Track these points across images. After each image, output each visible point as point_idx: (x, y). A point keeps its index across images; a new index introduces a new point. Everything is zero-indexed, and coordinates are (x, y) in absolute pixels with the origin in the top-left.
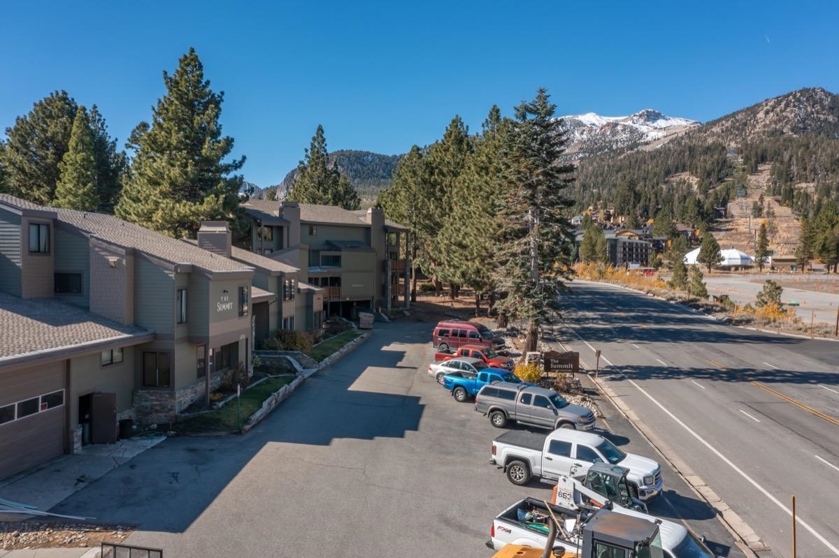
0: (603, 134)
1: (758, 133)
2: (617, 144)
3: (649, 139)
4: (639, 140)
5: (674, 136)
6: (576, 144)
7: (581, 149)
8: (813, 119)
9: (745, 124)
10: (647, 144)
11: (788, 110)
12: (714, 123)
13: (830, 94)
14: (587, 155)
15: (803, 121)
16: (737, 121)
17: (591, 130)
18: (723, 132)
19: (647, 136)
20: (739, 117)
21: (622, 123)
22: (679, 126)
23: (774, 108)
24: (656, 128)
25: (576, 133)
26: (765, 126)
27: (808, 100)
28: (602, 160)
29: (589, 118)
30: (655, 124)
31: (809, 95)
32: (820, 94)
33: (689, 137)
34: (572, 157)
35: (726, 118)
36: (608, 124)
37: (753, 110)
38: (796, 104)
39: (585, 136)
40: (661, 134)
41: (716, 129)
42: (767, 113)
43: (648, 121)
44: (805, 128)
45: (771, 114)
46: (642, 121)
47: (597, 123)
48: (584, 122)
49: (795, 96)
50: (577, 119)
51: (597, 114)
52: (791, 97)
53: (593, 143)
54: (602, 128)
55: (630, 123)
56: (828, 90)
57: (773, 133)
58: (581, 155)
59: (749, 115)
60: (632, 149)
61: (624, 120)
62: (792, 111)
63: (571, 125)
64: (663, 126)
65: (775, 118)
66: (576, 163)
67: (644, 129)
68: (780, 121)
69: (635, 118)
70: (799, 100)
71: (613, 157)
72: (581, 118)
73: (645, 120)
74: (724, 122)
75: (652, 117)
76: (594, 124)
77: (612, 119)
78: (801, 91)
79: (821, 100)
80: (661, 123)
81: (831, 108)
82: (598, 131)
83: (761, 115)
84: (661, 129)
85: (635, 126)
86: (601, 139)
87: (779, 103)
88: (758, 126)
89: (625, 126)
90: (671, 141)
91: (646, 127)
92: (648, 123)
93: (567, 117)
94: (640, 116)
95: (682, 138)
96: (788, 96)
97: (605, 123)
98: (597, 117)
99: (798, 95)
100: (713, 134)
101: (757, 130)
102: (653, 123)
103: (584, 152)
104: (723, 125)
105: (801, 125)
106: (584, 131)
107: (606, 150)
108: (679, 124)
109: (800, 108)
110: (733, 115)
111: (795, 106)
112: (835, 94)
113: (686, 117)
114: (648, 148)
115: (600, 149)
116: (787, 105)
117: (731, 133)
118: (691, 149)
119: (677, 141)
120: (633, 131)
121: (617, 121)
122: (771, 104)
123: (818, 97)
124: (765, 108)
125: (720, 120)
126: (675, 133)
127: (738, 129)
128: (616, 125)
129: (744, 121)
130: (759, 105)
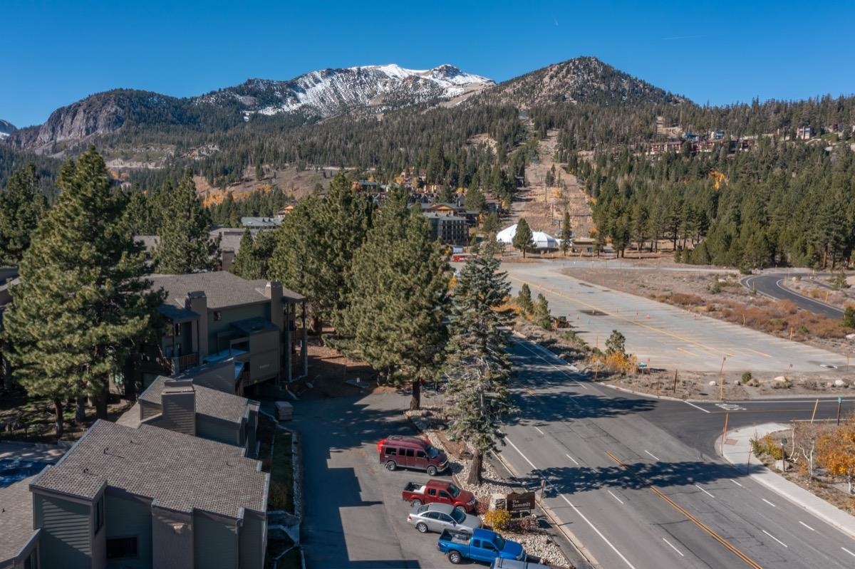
0: (406, 87)
1: (544, 96)
2: (419, 98)
3: (448, 95)
4: (439, 95)
5: (472, 94)
6: (379, 97)
7: (384, 101)
8: (589, 86)
9: (534, 87)
10: (447, 100)
11: (569, 76)
12: (507, 84)
13: (602, 64)
14: (390, 108)
15: (581, 88)
16: (527, 83)
17: (393, 82)
18: (515, 93)
19: (447, 92)
20: (528, 80)
21: (423, 77)
22: (476, 83)
23: (557, 73)
24: (454, 84)
25: (379, 85)
26: (550, 90)
27: (584, 68)
28: (406, 114)
29: (391, 70)
30: (454, 80)
31: (585, 64)
32: (594, 64)
33: (486, 97)
34: (375, 109)
35: (517, 80)
36: (410, 77)
37: (540, 74)
38: (576, 71)
39: (387, 88)
40: (459, 91)
41: (509, 90)
42: (551, 78)
43: (448, 76)
44: (582, 95)
45: (555, 79)
46: (441, 76)
47: (399, 76)
48: (387, 74)
49: (574, 64)
50: (379, 69)
51: (399, 65)
52: (571, 64)
53: (396, 96)
54: (404, 81)
55: (430, 77)
56: (601, 60)
57: (557, 98)
58: (384, 108)
59: (537, 79)
60: (434, 105)
61: (424, 74)
62: (572, 78)
63: (374, 76)
64: (461, 83)
65: (559, 83)
66: (380, 117)
67: (443, 84)
68: (562, 86)
69: (435, 72)
70: (577, 68)
71: (416, 113)
72: (383, 69)
73: (445, 76)
74: (515, 84)
75: (451, 72)
76: (396, 76)
77: (413, 72)
78: (579, 59)
79: (596, 68)
80: (459, 79)
81: (603, 77)
82: (400, 84)
83: (546, 79)
84: (459, 85)
85: (436, 80)
86: (403, 91)
87: (561, 69)
88: (544, 90)
89: (425, 80)
90: (469, 99)
91: (445, 82)
92: (447, 78)
93: (369, 67)
94: (440, 71)
95: (479, 97)
96: (568, 63)
97: (407, 76)
98: (399, 69)
99: (577, 62)
100: (506, 95)
101: (543, 93)
102: (452, 78)
103: (387, 105)
104: (514, 87)
105: (579, 92)
106: (387, 82)
107: (409, 104)
108: (476, 81)
109: (578, 76)
110: (524, 77)
111: (574, 73)
112: (606, 64)
113: (482, 75)
114: (448, 105)
115: (403, 102)
116: (568, 72)
117: (522, 95)
118: (489, 110)
119: (474, 100)
120: (433, 86)
121: (418, 74)
122: (555, 69)
123: (593, 66)
124: (551, 73)
125: (512, 81)
126: (471, 91)
127: (527, 92)
128: (418, 78)
129: (533, 84)
130: (544, 70)
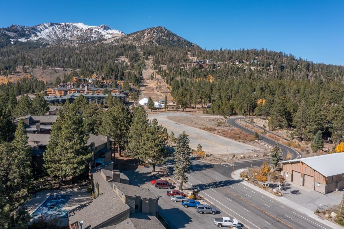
0: (87, 33)
1: (145, 41)
2: (93, 38)
3: (105, 38)
4: (102, 37)
5: (116, 38)
6: (75, 36)
7: (77, 38)
8: (162, 38)
9: (141, 37)
10: (105, 40)
11: (154, 34)
12: (130, 35)
13: (167, 30)
14: (81, 42)
15: (159, 39)
16: (138, 35)
17: (81, 31)
18: (133, 39)
19: (105, 36)
20: (139, 34)
21: (94, 29)
22: (117, 34)
23: (150, 32)
24: (108, 33)
25: (75, 31)
26: (147, 39)
27: (160, 31)
28: (88, 45)
29: (80, 25)
30: (107, 31)
31: (160, 29)
32: (164, 30)
33: (121, 40)
34: (74, 42)
35: (134, 33)
36: (89, 29)
37: (143, 32)
38: (157, 32)
39: (79, 33)
40: (110, 36)
41: (131, 38)
42: (148, 34)
43: (105, 29)
44: (160, 41)
45: (149, 35)
46: (102, 29)
47: (84, 28)
48: (78, 27)
49: (156, 29)
50: (75, 25)
51: (83, 24)
52: (155, 29)
53: (83, 37)
54: (86, 31)
55: (97, 29)
56: (166, 28)
57: (150, 42)
58: (78, 42)
59: (142, 34)
60: (100, 42)
61: (95, 28)
62: (155, 35)
63: (72, 27)
64: (111, 33)
65: (150, 36)
66: (77, 46)
67: (103, 33)
68: (152, 38)
69: (99, 28)
70: (157, 31)
71: (92, 45)
72: (76, 24)
73: (103, 29)
74: (133, 35)
75: (106, 28)
76: (82, 28)
77: (90, 27)
78: (158, 27)
79: (164, 31)
80: (109, 31)
81: (167, 35)
82: (84, 31)
83: (146, 34)
84: (110, 34)
85: (100, 31)
86: (86, 35)
87: (151, 31)
88: (145, 39)
89: (95, 31)
90: (115, 40)
91: (104, 32)
92: (104, 30)
93: (70, 23)
94: (101, 27)
95: (119, 40)
96: (154, 28)
97: (87, 28)
98: (84, 25)
99: (157, 28)
100: (130, 40)
101: (145, 40)
102: (106, 31)
103: (79, 40)
104: (133, 36)
105: (158, 40)
106: (78, 30)
107: (88, 41)
108: (117, 33)
109: (158, 34)
110: (137, 33)
111: (156, 33)
112: (168, 30)
113: (119, 30)
114: (106, 42)
115: (86, 40)
116: (154, 32)
117: (136, 40)
118: (124, 46)
119: (117, 41)
120: (99, 33)
121: (92, 28)
122: (149, 30)
123: (163, 30)
124: (147, 32)
125: (132, 34)
126: (115, 37)
127: (138, 39)
128: (92, 30)
129: (140, 36)
130: (145, 30)
